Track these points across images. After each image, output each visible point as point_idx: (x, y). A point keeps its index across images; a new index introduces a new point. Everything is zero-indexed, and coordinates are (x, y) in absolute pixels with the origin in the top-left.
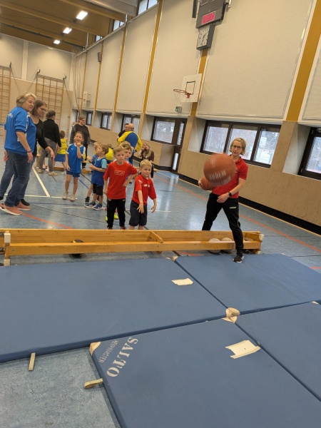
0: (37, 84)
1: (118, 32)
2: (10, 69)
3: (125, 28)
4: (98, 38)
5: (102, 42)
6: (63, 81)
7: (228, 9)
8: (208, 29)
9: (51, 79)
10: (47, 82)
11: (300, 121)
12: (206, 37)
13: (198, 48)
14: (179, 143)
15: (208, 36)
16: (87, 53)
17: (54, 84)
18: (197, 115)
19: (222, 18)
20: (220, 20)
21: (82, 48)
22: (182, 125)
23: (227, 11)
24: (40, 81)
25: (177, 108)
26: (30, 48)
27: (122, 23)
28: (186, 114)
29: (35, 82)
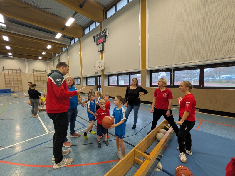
0: (34, 74)
1: (65, 51)
2: (20, 70)
3: (67, 49)
4: (57, 55)
5: (59, 56)
6: (45, 71)
7: (107, 37)
8: (101, 45)
9: (40, 71)
10: (38, 73)
11: (147, 68)
12: (101, 47)
13: (99, 51)
14: (98, 84)
15: (102, 47)
16: (53, 60)
17: (41, 73)
18: (104, 74)
19: (106, 40)
20: (105, 41)
21: (51, 59)
22: (98, 78)
23: (107, 38)
24: (35, 73)
25: (96, 72)
26: (28, 61)
27: (66, 48)
28: (100, 74)
29: (33, 73)
